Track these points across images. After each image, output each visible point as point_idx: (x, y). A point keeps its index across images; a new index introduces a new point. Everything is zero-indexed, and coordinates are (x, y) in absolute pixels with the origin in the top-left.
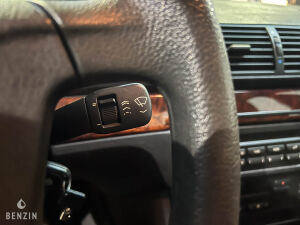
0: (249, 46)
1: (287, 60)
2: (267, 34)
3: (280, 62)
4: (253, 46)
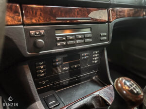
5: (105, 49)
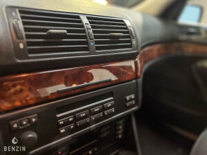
0: (65, 31)
2: (81, 22)
3: (92, 44)
4: (69, 31)
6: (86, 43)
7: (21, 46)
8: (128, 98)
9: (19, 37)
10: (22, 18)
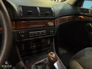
1: (41, 15)
2: (37, 9)
4: (33, 11)
5: (54, 37)
6: (38, 14)
7: (21, 15)
8: (51, 31)
9: (21, 13)
10: (22, 8)
